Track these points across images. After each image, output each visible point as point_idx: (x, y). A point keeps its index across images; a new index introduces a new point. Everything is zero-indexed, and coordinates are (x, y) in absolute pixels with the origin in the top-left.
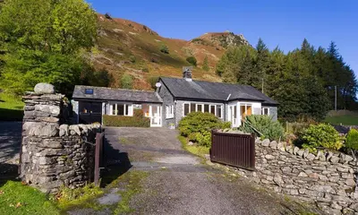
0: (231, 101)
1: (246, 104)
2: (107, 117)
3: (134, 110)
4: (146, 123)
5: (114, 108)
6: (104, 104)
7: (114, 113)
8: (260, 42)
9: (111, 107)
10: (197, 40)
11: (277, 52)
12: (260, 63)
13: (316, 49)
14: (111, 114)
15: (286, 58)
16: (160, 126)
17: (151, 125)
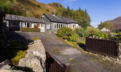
0: (69, 23)
1: (74, 24)
2: (22, 28)
3: (34, 25)
4: (39, 30)
5: (25, 24)
6: (21, 23)
7: (25, 26)
8: (68, 7)
9: (24, 24)
10: (49, 4)
11: (72, 10)
12: (68, 13)
13: (82, 10)
14: (24, 27)
15: (75, 12)
16: (44, 31)
17: (41, 31)
